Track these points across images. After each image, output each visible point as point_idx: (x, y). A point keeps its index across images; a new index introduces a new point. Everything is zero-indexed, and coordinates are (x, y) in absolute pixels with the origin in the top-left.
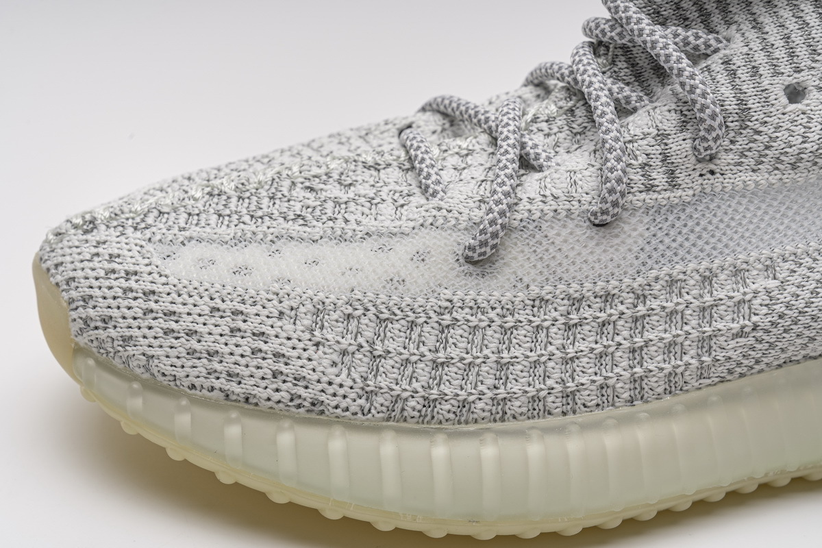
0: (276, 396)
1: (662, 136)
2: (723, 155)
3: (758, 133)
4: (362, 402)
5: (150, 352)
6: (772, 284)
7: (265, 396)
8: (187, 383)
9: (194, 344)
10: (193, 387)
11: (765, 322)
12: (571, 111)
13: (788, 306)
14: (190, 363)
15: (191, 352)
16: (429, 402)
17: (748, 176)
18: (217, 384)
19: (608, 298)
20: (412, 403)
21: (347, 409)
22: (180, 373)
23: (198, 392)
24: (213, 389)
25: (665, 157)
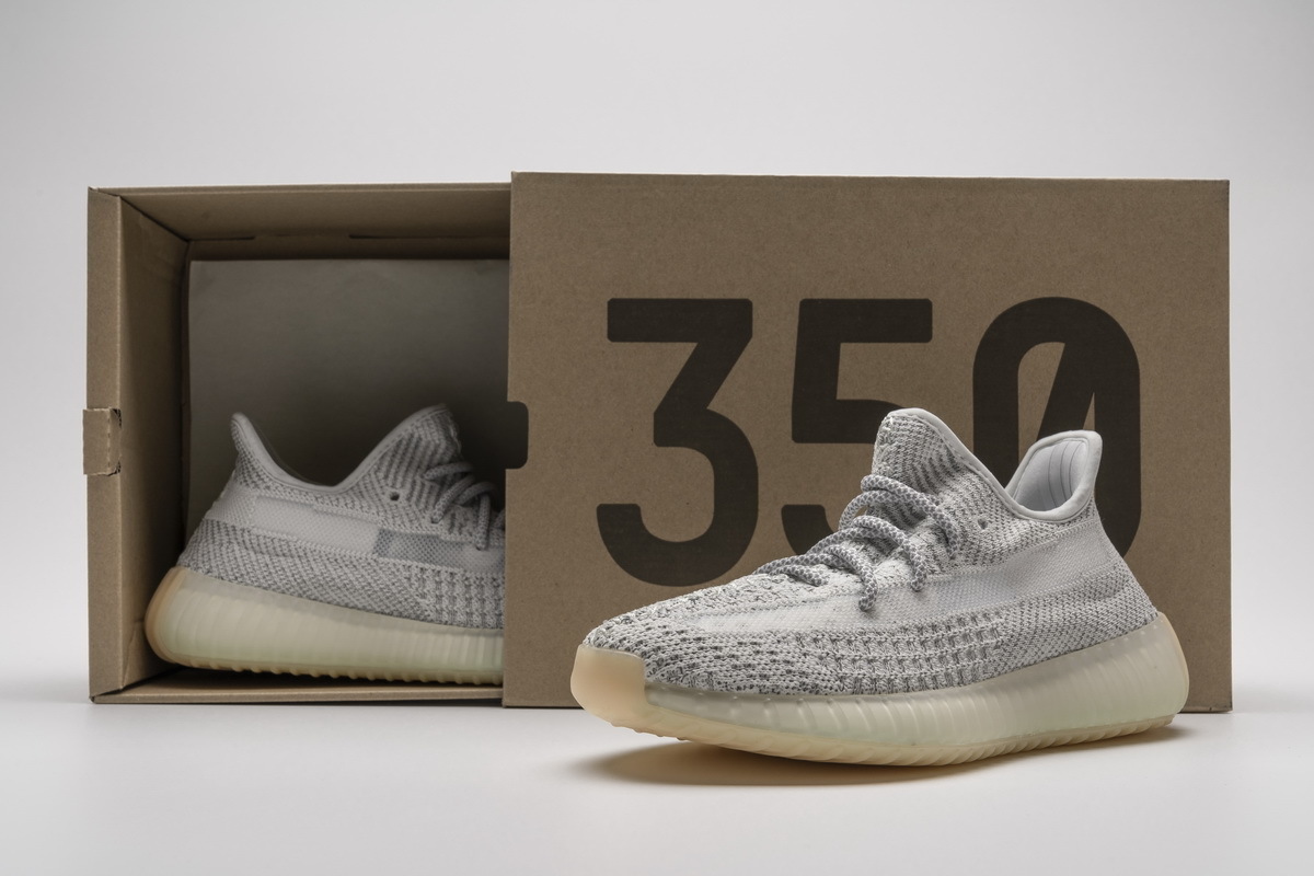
0: (792, 684)
1: (930, 546)
2: (958, 556)
3: (972, 543)
4: (838, 682)
5: (710, 670)
6: (1002, 620)
7: (785, 685)
8: (735, 687)
9: (734, 661)
10: (739, 688)
11: (1006, 639)
12: (865, 549)
13: (1013, 631)
14: (735, 673)
15: (735, 667)
16: (874, 681)
17: (971, 568)
18: (755, 682)
19: (934, 627)
20: (865, 681)
21: (831, 688)
22: (730, 681)
23: (743, 691)
24: (751, 687)
25: (935, 557)
